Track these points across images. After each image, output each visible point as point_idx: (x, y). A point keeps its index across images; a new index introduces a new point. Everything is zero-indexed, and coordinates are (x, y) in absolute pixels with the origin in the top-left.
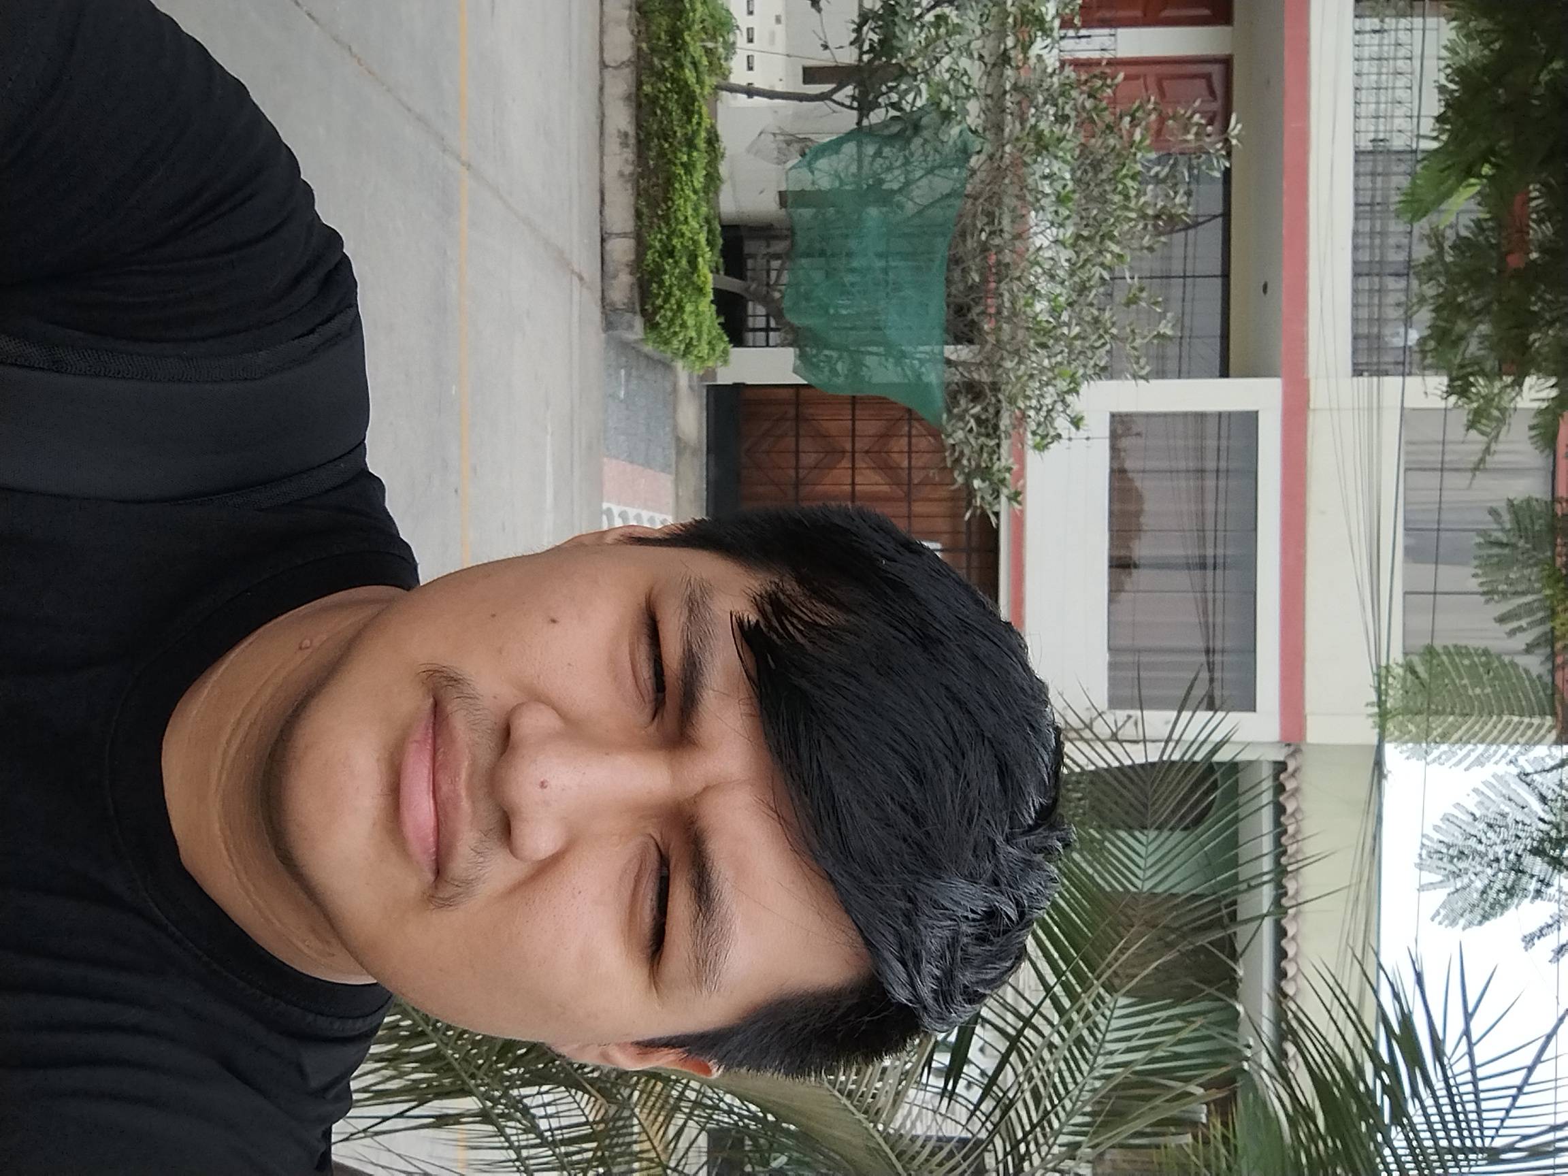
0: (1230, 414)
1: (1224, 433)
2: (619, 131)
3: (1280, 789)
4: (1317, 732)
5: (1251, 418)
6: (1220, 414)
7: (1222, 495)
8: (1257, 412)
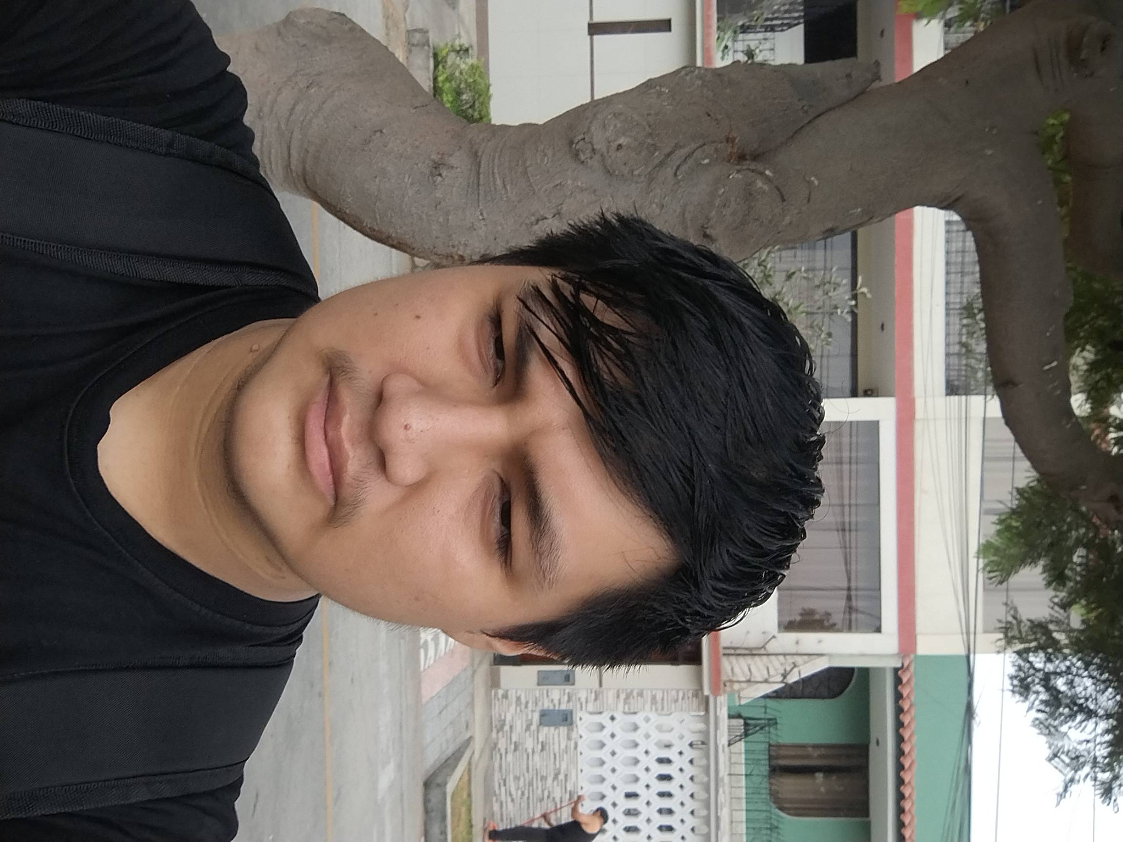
0: (858, 422)
1: (854, 433)
3: (898, 681)
4: (925, 647)
5: (873, 427)
6: (851, 422)
7: (854, 475)
8: (878, 422)
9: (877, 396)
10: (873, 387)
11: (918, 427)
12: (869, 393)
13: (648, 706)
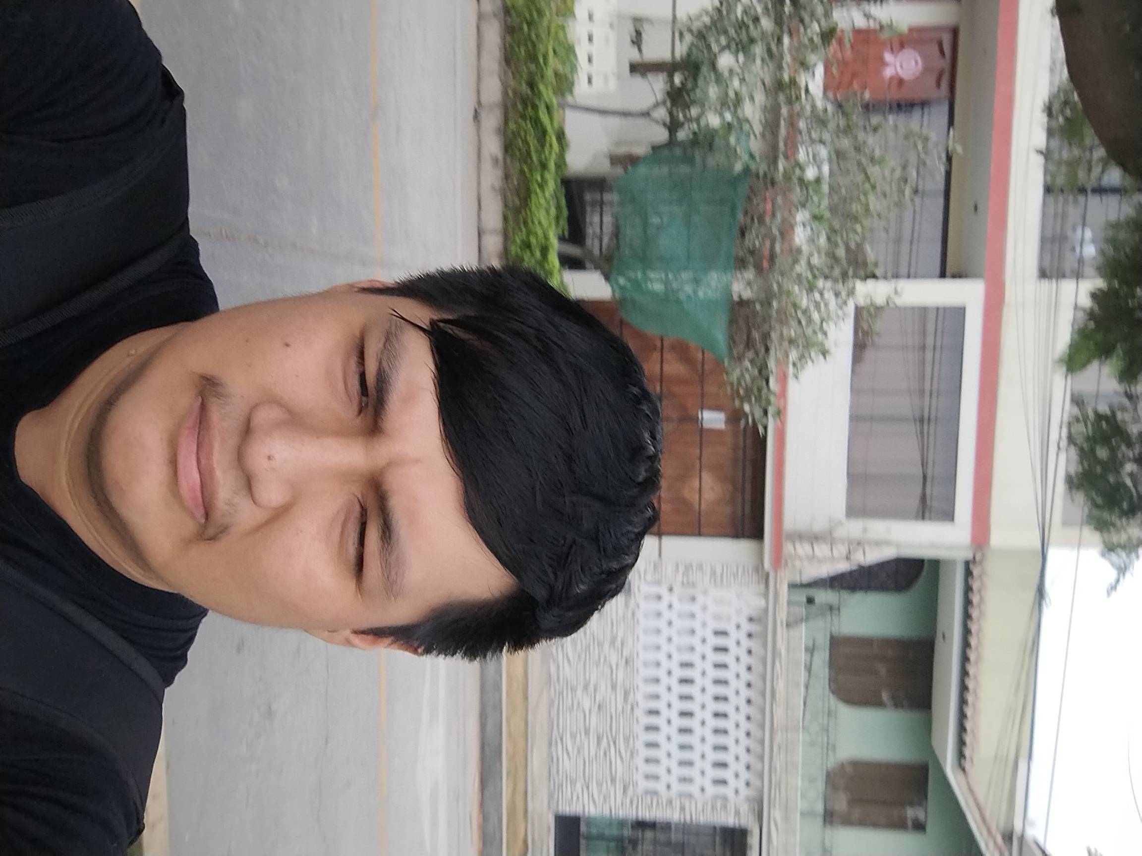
0: (945, 307)
1: (940, 321)
2: (491, 156)
3: (968, 573)
4: (998, 538)
5: (960, 311)
6: (938, 307)
7: (937, 361)
8: (964, 307)
9: (965, 278)
10: (962, 270)
11: (1007, 312)
12: (958, 273)
13: (707, 579)
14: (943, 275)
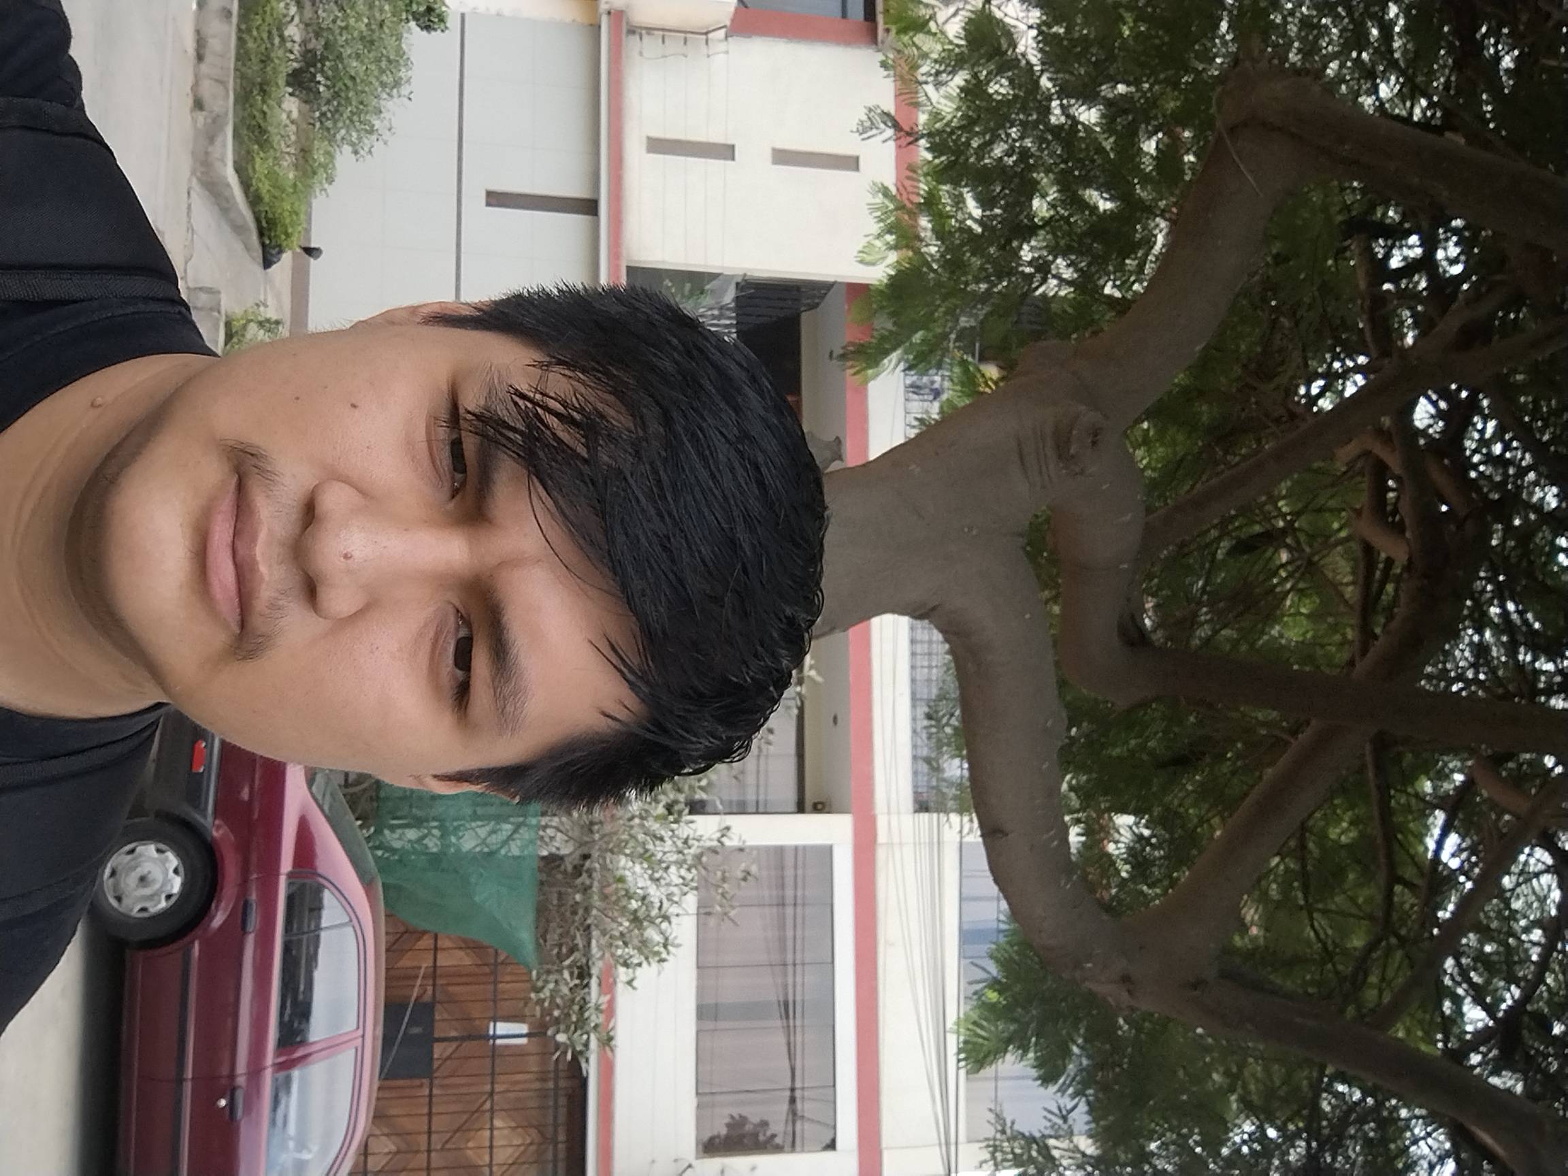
0: (805, 848)
1: (800, 861)
4: (893, 1165)
5: (826, 853)
6: (796, 848)
8: (831, 846)
9: (828, 812)
10: (823, 800)
11: (881, 854)
12: (820, 807)
14: (801, 808)
